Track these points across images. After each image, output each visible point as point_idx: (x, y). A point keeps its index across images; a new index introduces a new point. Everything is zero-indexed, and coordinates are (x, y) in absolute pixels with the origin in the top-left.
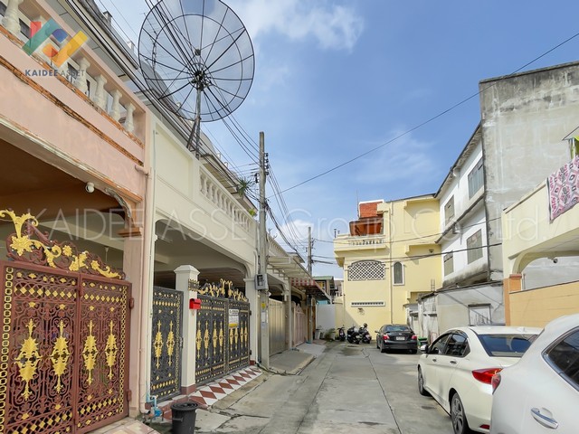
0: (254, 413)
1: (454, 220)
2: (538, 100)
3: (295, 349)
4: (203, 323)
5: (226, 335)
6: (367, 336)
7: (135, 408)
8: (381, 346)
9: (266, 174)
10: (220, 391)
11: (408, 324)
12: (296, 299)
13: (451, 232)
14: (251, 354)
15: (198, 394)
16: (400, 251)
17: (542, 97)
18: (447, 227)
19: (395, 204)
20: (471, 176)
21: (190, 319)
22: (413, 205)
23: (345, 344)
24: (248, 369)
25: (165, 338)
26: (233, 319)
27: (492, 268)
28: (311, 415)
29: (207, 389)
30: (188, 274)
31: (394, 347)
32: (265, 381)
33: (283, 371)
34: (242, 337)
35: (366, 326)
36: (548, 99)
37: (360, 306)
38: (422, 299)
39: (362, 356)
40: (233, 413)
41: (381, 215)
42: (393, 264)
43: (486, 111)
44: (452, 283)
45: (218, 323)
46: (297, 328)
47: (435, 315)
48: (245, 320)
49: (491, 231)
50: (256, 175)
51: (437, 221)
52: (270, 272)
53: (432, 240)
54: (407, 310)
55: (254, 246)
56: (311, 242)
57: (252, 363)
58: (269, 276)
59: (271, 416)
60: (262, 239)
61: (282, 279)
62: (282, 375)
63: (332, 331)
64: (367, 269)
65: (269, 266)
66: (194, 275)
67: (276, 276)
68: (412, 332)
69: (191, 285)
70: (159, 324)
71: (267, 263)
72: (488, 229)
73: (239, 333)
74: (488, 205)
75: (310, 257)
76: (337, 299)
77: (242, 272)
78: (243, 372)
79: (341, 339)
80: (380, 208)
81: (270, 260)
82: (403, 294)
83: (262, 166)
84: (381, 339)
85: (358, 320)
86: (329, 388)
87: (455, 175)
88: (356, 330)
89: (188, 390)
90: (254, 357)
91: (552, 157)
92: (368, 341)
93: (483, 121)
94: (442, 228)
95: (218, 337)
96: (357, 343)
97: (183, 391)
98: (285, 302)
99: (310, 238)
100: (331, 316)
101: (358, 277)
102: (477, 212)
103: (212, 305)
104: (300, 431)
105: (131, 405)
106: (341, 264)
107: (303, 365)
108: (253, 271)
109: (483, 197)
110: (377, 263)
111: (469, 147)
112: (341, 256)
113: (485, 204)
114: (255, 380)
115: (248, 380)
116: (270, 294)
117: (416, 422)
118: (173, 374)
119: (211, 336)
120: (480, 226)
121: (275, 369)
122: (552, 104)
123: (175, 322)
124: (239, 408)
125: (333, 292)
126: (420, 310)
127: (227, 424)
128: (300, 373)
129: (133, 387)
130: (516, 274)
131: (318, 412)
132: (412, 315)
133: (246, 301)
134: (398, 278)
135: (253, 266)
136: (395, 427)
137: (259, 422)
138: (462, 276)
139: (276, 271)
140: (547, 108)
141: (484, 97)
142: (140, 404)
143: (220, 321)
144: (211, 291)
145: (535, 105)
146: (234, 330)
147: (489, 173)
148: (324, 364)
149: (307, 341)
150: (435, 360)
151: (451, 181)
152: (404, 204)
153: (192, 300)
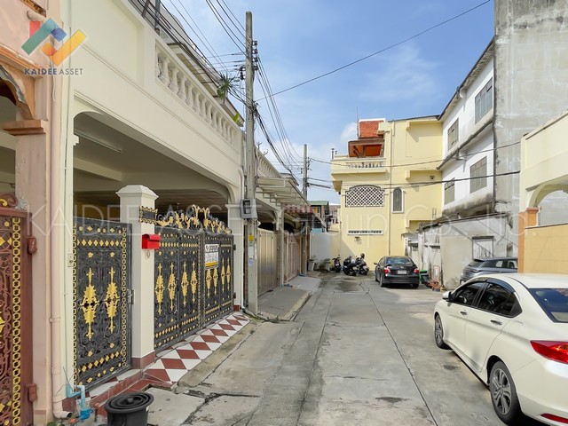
0: (237, 389)
1: (458, 145)
2: (551, 19)
3: (288, 285)
4: (166, 265)
5: (202, 278)
6: (365, 267)
7: (43, 412)
8: (381, 280)
9: (254, 69)
10: (192, 355)
11: (407, 254)
12: (289, 227)
13: (454, 159)
14: (234, 297)
15: (159, 365)
16: (400, 177)
17: (555, 16)
18: (449, 153)
19: (398, 124)
20: (479, 98)
21: (145, 264)
22: (416, 127)
23: (341, 276)
24: (231, 317)
25: (101, 293)
26: (211, 256)
27: (497, 198)
28: (314, 389)
29: (173, 355)
30: (139, 198)
31: (394, 282)
32: (252, 332)
33: (274, 317)
34: (223, 278)
35: (363, 256)
36: (560, 19)
37: (357, 235)
38: (424, 229)
39: (361, 292)
40: (207, 392)
41: (382, 136)
42: (392, 190)
43: (500, 25)
44: (452, 213)
45: (189, 263)
46: (290, 260)
47: (439, 247)
48: (226, 257)
49: (499, 159)
50: (241, 69)
51: (440, 146)
52: (259, 196)
53: (433, 167)
54: (405, 240)
55: (239, 162)
56: (307, 162)
57: (237, 308)
58: (258, 202)
59: (260, 393)
60: (250, 155)
61: (273, 205)
62: (275, 321)
63: (327, 261)
64: (366, 195)
65: (258, 190)
66: (148, 199)
67: (267, 201)
68: (414, 265)
69: (146, 215)
70: (90, 275)
71: (256, 185)
72: (495, 156)
73: (219, 273)
74: (497, 131)
75: (305, 179)
76: (333, 226)
77: (225, 196)
78: (224, 322)
79: (336, 270)
80: (381, 128)
81: (259, 181)
82: (402, 223)
83: (249, 58)
84: (380, 271)
85: (354, 250)
86: (332, 340)
87: (461, 96)
88: (353, 261)
89: (142, 363)
90: (239, 301)
91: (559, 84)
92: (365, 273)
93: (496, 37)
94: (444, 153)
95: (189, 282)
96: (354, 275)
97: (134, 363)
98: (277, 232)
99: (306, 158)
100: (326, 245)
101: (355, 203)
102: (483, 138)
103: (180, 240)
104: (302, 420)
105: (37, 407)
106: (338, 188)
107: (297, 307)
108: (238, 195)
109: (492, 121)
110: (376, 188)
111: (478, 66)
112: (339, 179)
113: (493, 129)
114: (240, 333)
115: (230, 333)
116: (260, 223)
117: (443, 394)
118: (118, 344)
119: (179, 282)
120: (486, 152)
121: (265, 315)
122: (563, 26)
123: (118, 269)
124: (217, 381)
125: (329, 219)
126: (420, 241)
127: (198, 415)
128: (295, 318)
129: (41, 378)
130: (532, 207)
131: (322, 382)
132: (411, 245)
133: (228, 232)
134: (397, 206)
135: (237, 188)
136: (422, 404)
137: (245, 406)
138: (463, 206)
139: (266, 195)
140: (558, 29)
141: (499, 9)
142: (53, 403)
143: (192, 260)
144: (178, 222)
145: (547, 25)
146: (212, 271)
147: (499, 96)
148: (321, 304)
149: (300, 274)
150: (463, 313)
151: (456, 103)
152: (407, 124)
153: (146, 237)
